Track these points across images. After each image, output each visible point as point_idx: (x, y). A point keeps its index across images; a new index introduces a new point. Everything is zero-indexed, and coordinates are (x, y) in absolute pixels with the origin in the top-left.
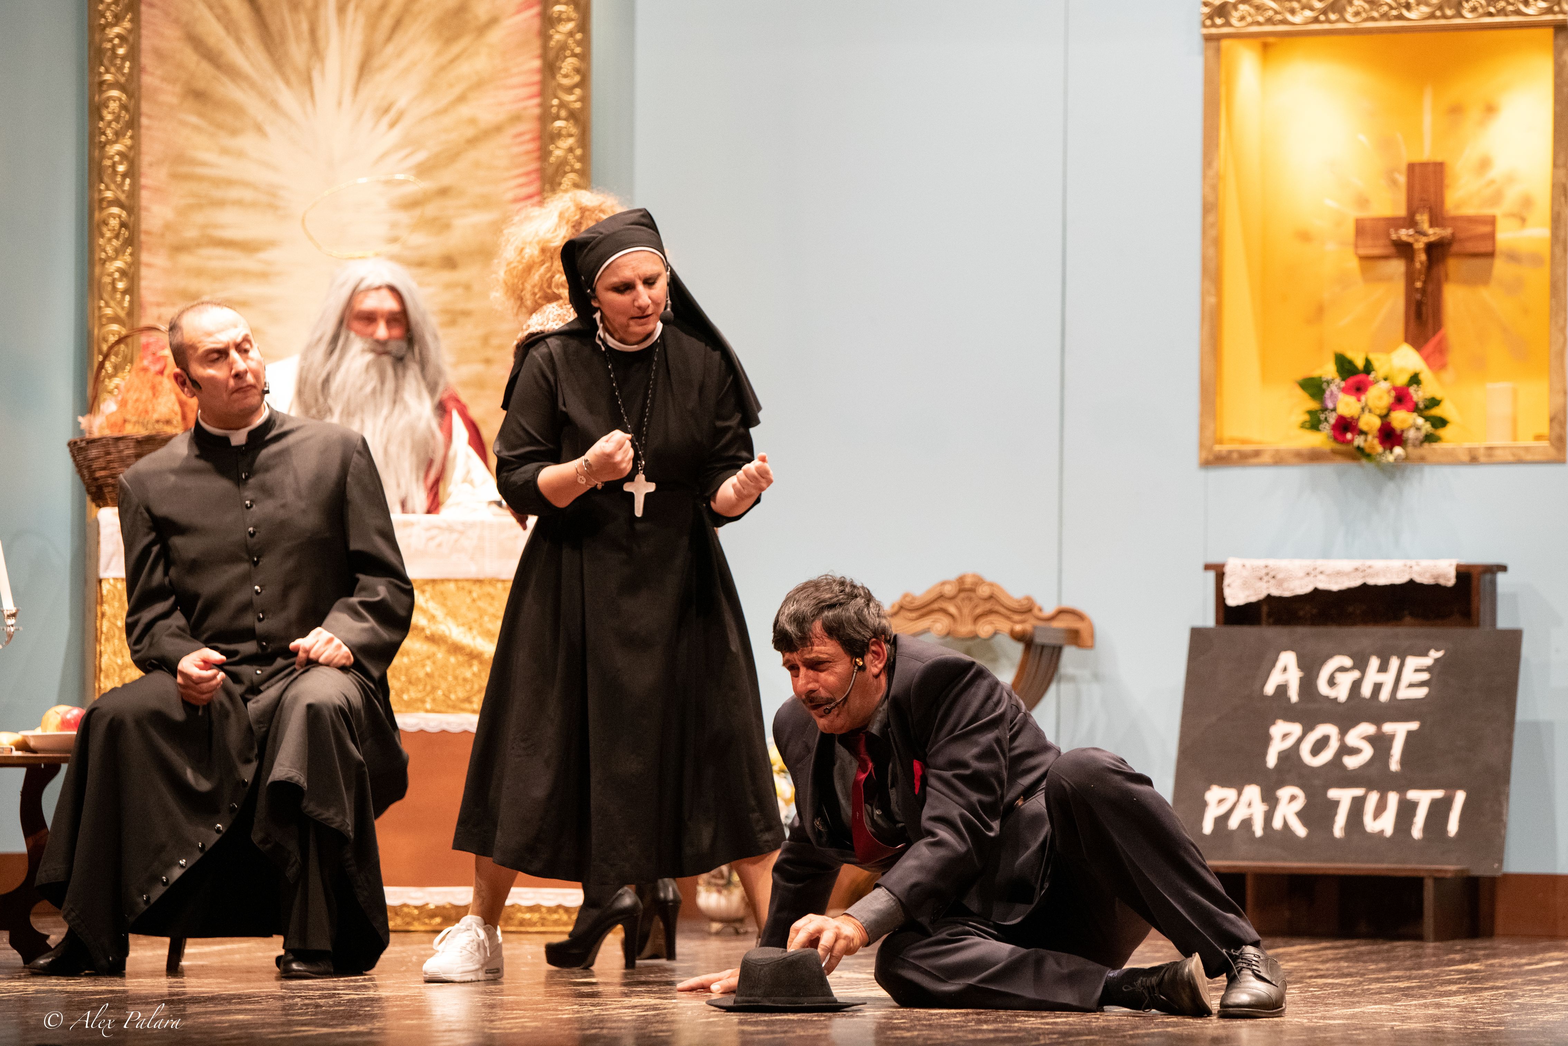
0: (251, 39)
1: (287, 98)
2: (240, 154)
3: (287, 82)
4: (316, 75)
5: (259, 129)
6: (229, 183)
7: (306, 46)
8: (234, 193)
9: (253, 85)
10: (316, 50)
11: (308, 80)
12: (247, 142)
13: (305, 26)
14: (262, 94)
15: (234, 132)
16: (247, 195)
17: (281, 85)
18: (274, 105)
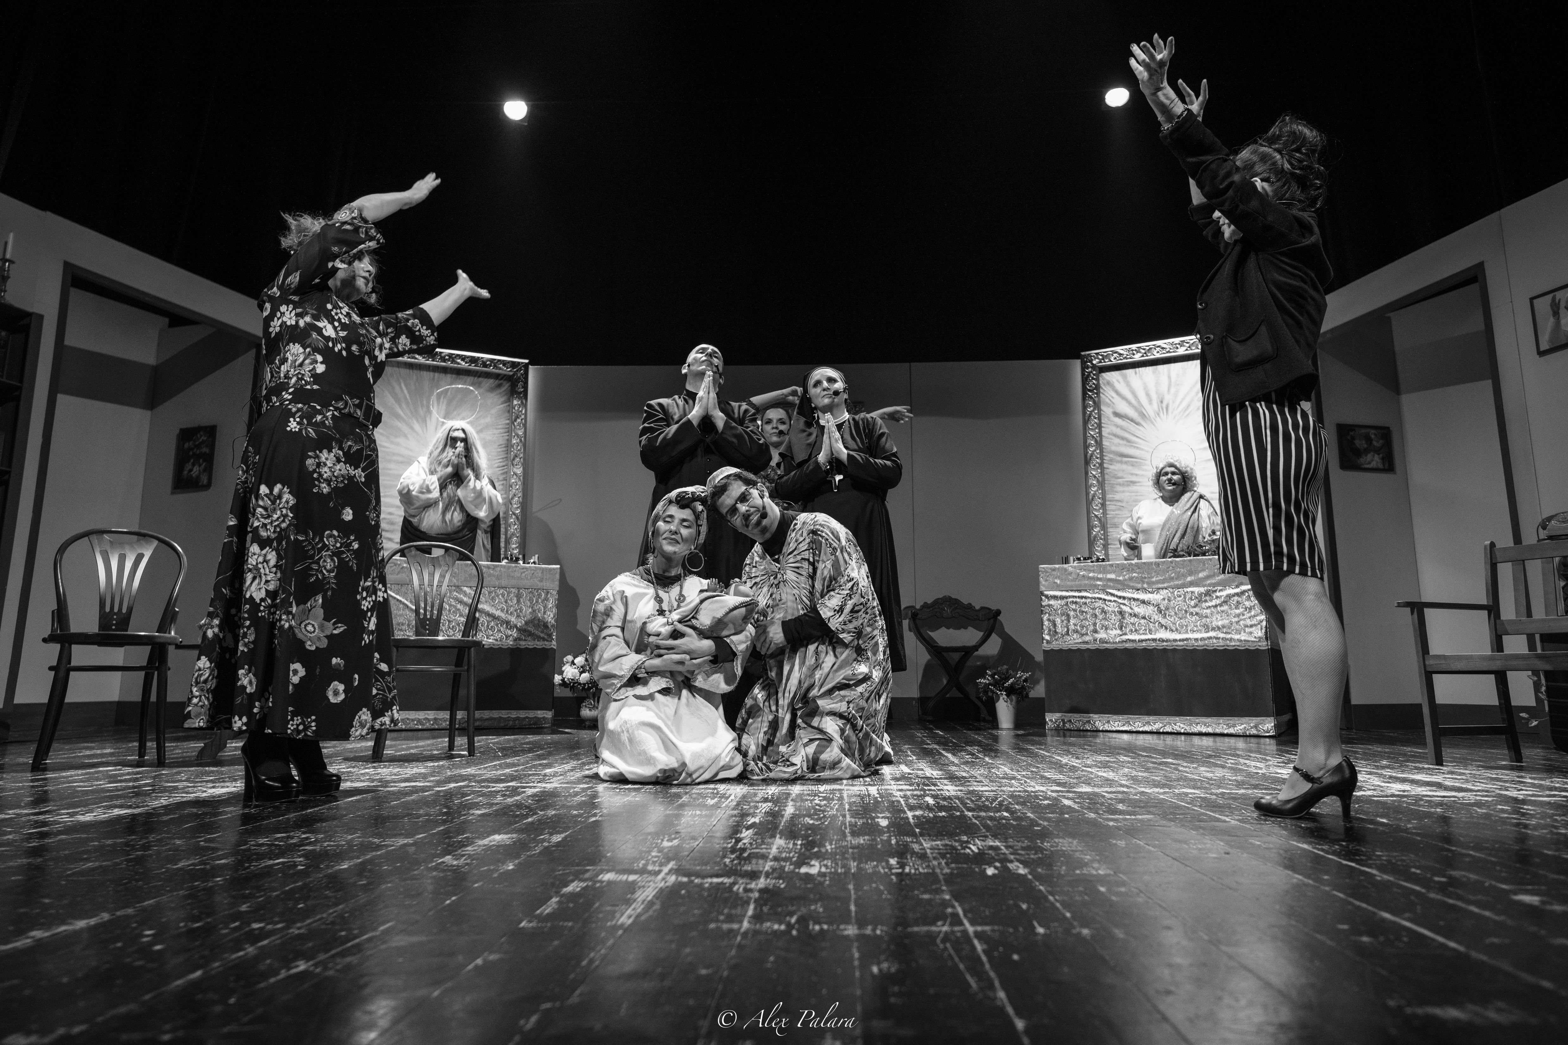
0: (404, 406)
1: (417, 426)
2: (398, 444)
3: (417, 421)
4: (428, 419)
5: (406, 436)
6: (394, 454)
7: (425, 409)
8: (395, 458)
9: (404, 421)
10: (429, 412)
11: (425, 421)
12: (401, 440)
13: (425, 402)
14: (408, 424)
15: (396, 437)
16: (400, 459)
17: (415, 422)
18: (412, 428)
